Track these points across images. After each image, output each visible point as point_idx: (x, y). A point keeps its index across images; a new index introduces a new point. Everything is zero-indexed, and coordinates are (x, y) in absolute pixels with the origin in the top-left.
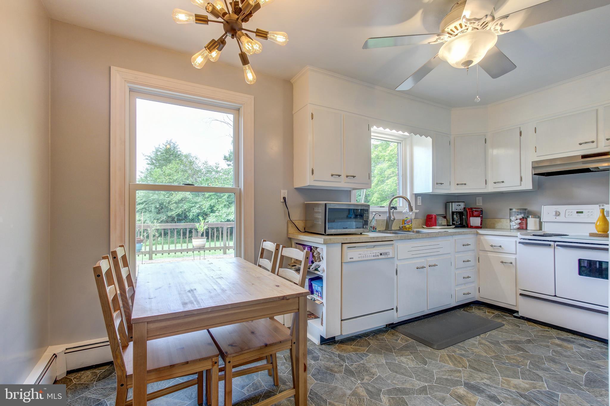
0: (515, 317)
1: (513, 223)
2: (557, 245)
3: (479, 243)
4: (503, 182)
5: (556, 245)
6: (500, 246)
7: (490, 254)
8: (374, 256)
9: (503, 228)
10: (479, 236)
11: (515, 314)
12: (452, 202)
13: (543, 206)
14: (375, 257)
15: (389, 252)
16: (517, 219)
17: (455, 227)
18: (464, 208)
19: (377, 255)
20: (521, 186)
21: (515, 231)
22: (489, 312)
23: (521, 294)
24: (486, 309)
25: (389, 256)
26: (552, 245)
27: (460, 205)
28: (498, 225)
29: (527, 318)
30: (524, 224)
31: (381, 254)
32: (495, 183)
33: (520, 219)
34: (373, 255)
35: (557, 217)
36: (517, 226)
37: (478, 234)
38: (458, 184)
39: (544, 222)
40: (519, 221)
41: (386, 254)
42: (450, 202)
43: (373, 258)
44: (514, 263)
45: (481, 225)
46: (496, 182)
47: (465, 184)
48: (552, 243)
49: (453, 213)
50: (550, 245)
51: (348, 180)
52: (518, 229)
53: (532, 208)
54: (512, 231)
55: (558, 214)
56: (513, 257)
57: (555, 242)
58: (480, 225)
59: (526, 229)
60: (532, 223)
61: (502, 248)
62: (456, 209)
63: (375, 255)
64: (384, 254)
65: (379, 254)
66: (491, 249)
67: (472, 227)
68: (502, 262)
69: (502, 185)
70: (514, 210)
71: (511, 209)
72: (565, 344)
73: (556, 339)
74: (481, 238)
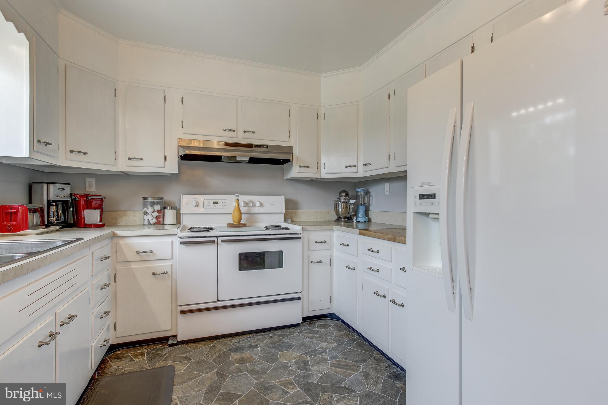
0: (171, 345)
1: (150, 217)
2: (223, 241)
3: (117, 249)
4: (141, 159)
5: (220, 241)
6: (151, 252)
7: (134, 266)
9: (129, 224)
10: (115, 240)
11: (170, 342)
12: (50, 183)
13: (181, 195)
16: (154, 212)
17: (61, 228)
18: (71, 195)
20: (165, 167)
21: (152, 227)
22: (136, 356)
23: (182, 312)
24: (127, 352)
26: (216, 241)
27: (64, 189)
28: (123, 221)
29: (186, 341)
30: (162, 217)
32: (129, 159)
33: (158, 211)
35: (196, 208)
36: (155, 221)
37: (114, 236)
38: (72, 152)
39: (182, 214)
40: (156, 214)
42: (43, 183)
44: (169, 273)
45: (101, 221)
46: (131, 157)
47: (85, 153)
48: (215, 239)
49: (49, 203)
50: (213, 242)
52: (154, 224)
53: (168, 197)
54: (146, 227)
55: (197, 205)
56: (169, 263)
57: (217, 237)
58: (98, 221)
59: (163, 224)
60: (170, 216)
61: (154, 254)
62: (58, 196)
66: (137, 258)
67: (89, 226)
68: (154, 274)
69: (139, 163)
70: (150, 199)
71: (145, 198)
72: (244, 355)
73: (232, 353)
74: (120, 243)
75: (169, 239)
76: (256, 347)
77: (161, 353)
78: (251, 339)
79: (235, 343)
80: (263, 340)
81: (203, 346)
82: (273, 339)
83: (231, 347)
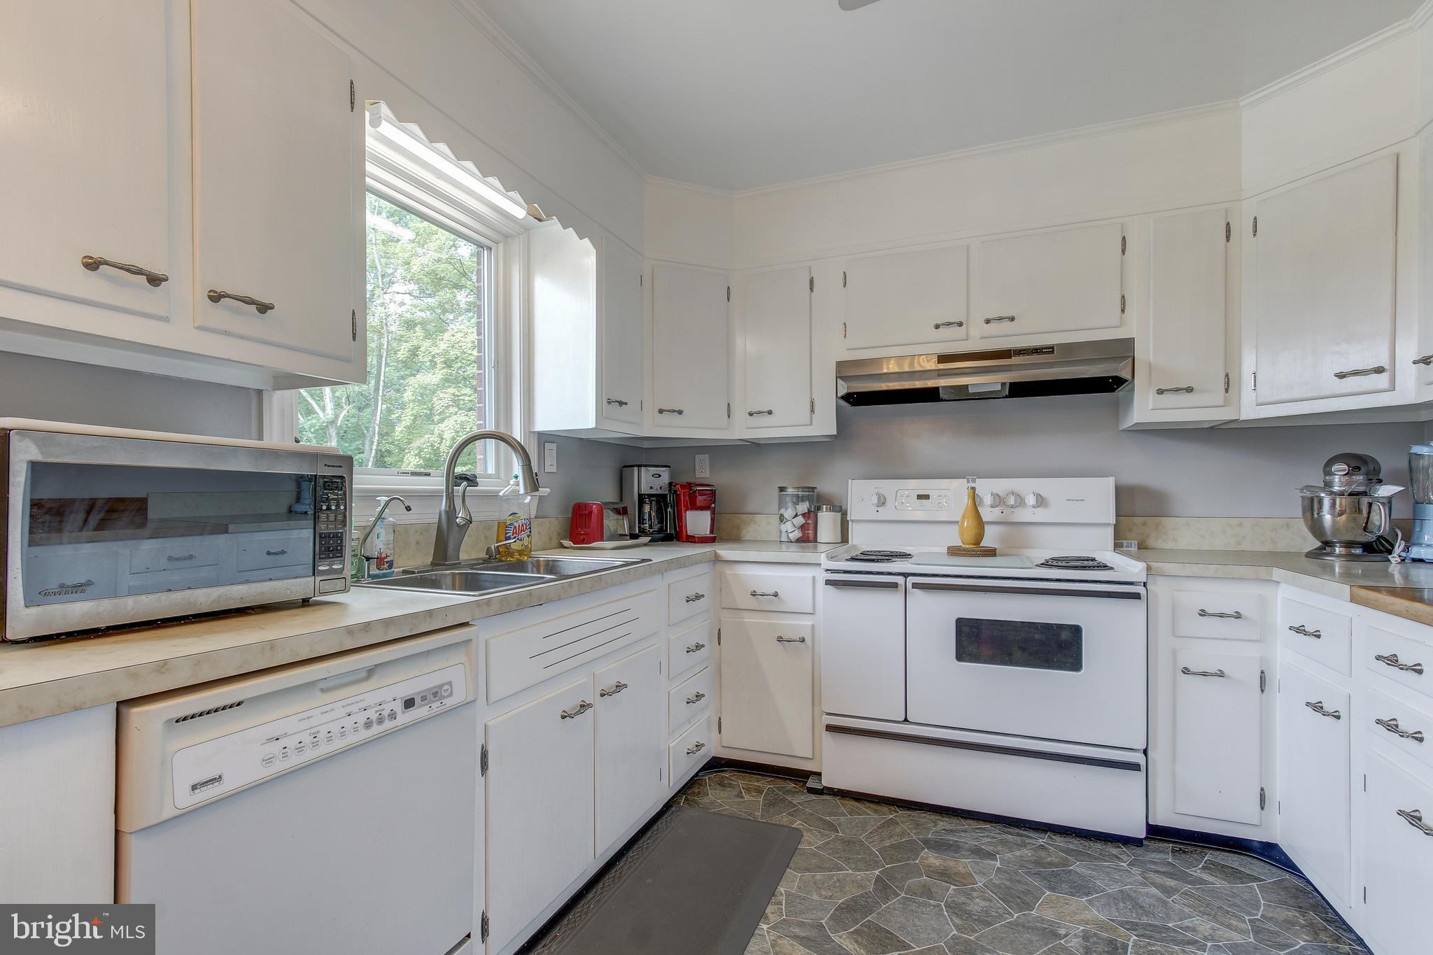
0: (810, 790)
1: (788, 526)
2: (915, 586)
3: (720, 585)
4: (770, 412)
5: (909, 586)
6: (776, 595)
7: (749, 619)
8: (368, 725)
9: (758, 538)
10: (719, 566)
11: (811, 783)
12: (639, 466)
13: (850, 481)
14: (376, 729)
15: (450, 684)
16: (796, 516)
17: (650, 541)
18: (670, 484)
19: (386, 713)
20: (811, 424)
21: (794, 547)
22: (748, 790)
23: (830, 728)
24: (738, 778)
25: (450, 702)
26: (901, 585)
27: (660, 476)
28: (749, 532)
29: (840, 790)
30: (811, 527)
31: (409, 703)
32: (751, 414)
33: (804, 515)
34: (362, 718)
35: (879, 509)
36: (798, 534)
37: (717, 559)
38: (661, 411)
39: (852, 521)
40: (801, 520)
41: (436, 693)
42: (633, 466)
43: (365, 734)
44: (808, 640)
45: (712, 532)
46: (754, 411)
47: (680, 412)
48: (900, 580)
49: (641, 498)
50: (894, 586)
51: (219, 315)
52: (798, 541)
53: (826, 486)
54: (784, 547)
55: (882, 502)
56: (807, 622)
57: (906, 575)
58: (708, 533)
59: (815, 541)
60: (827, 523)
61: (781, 600)
62: (651, 488)
63: (374, 717)
64: (424, 698)
65: (398, 706)
66: (751, 603)
67: (691, 540)
68: (780, 639)
69: (767, 420)
70: (790, 491)
71: (782, 489)
72: (952, 864)
73: (926, 850)
74: (726, 572)
75: (808, 573)
76: (992, 856)
77: (789, 799)
78: (987, 834)
79: (944, 830)
80: (1016, 847)
81: (871, 813)
82: (1043, 854)
83: (930, 836)
